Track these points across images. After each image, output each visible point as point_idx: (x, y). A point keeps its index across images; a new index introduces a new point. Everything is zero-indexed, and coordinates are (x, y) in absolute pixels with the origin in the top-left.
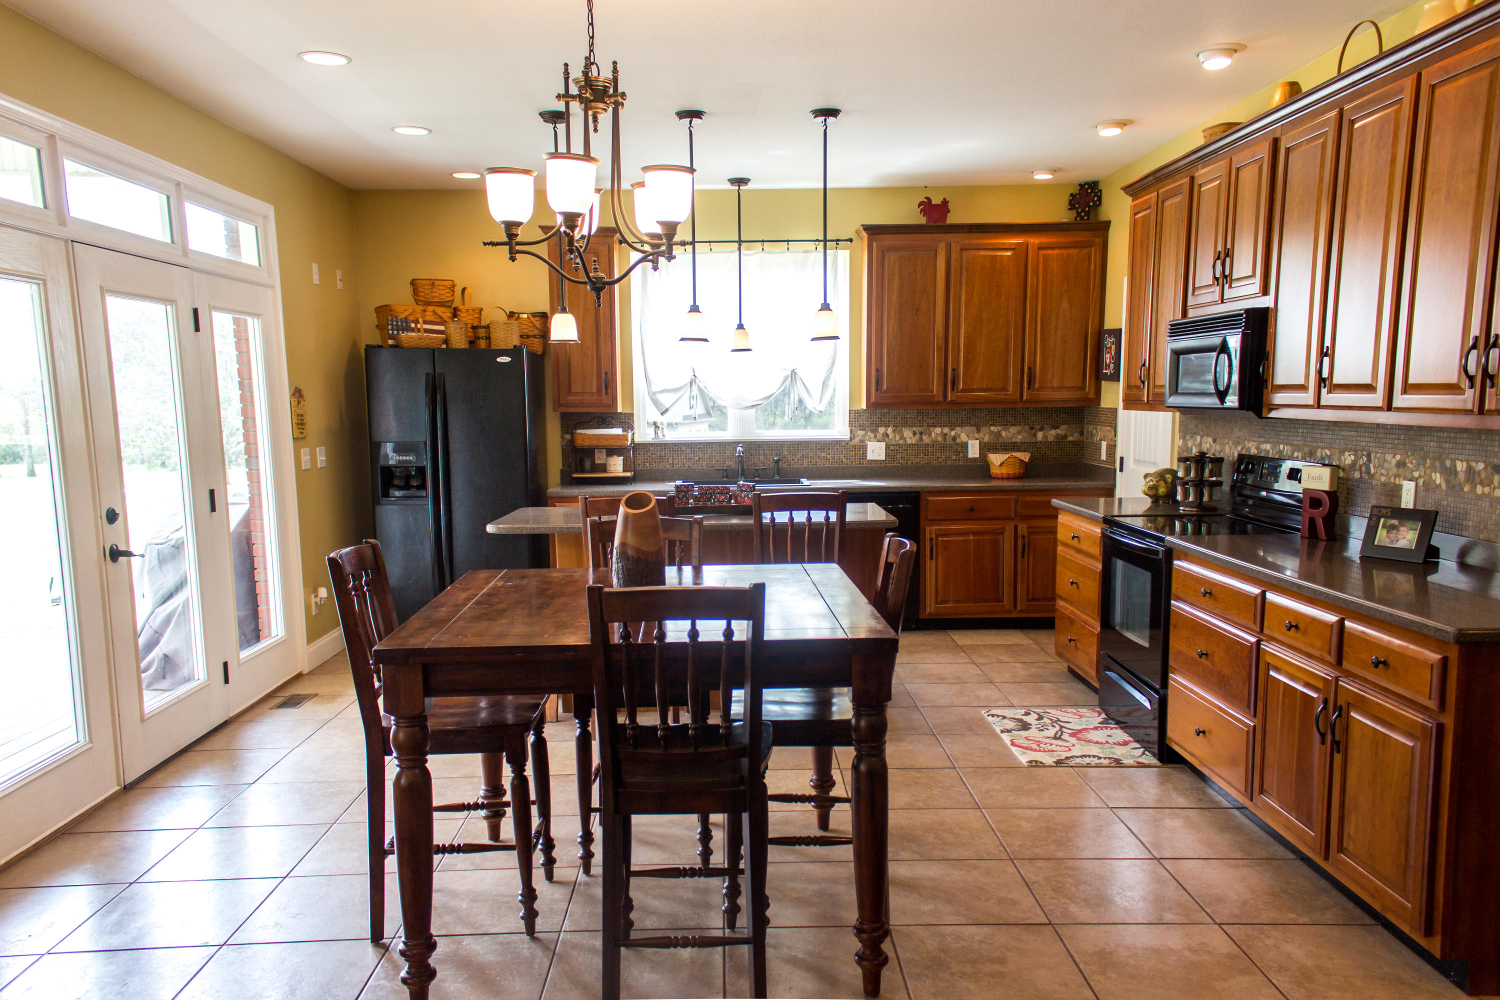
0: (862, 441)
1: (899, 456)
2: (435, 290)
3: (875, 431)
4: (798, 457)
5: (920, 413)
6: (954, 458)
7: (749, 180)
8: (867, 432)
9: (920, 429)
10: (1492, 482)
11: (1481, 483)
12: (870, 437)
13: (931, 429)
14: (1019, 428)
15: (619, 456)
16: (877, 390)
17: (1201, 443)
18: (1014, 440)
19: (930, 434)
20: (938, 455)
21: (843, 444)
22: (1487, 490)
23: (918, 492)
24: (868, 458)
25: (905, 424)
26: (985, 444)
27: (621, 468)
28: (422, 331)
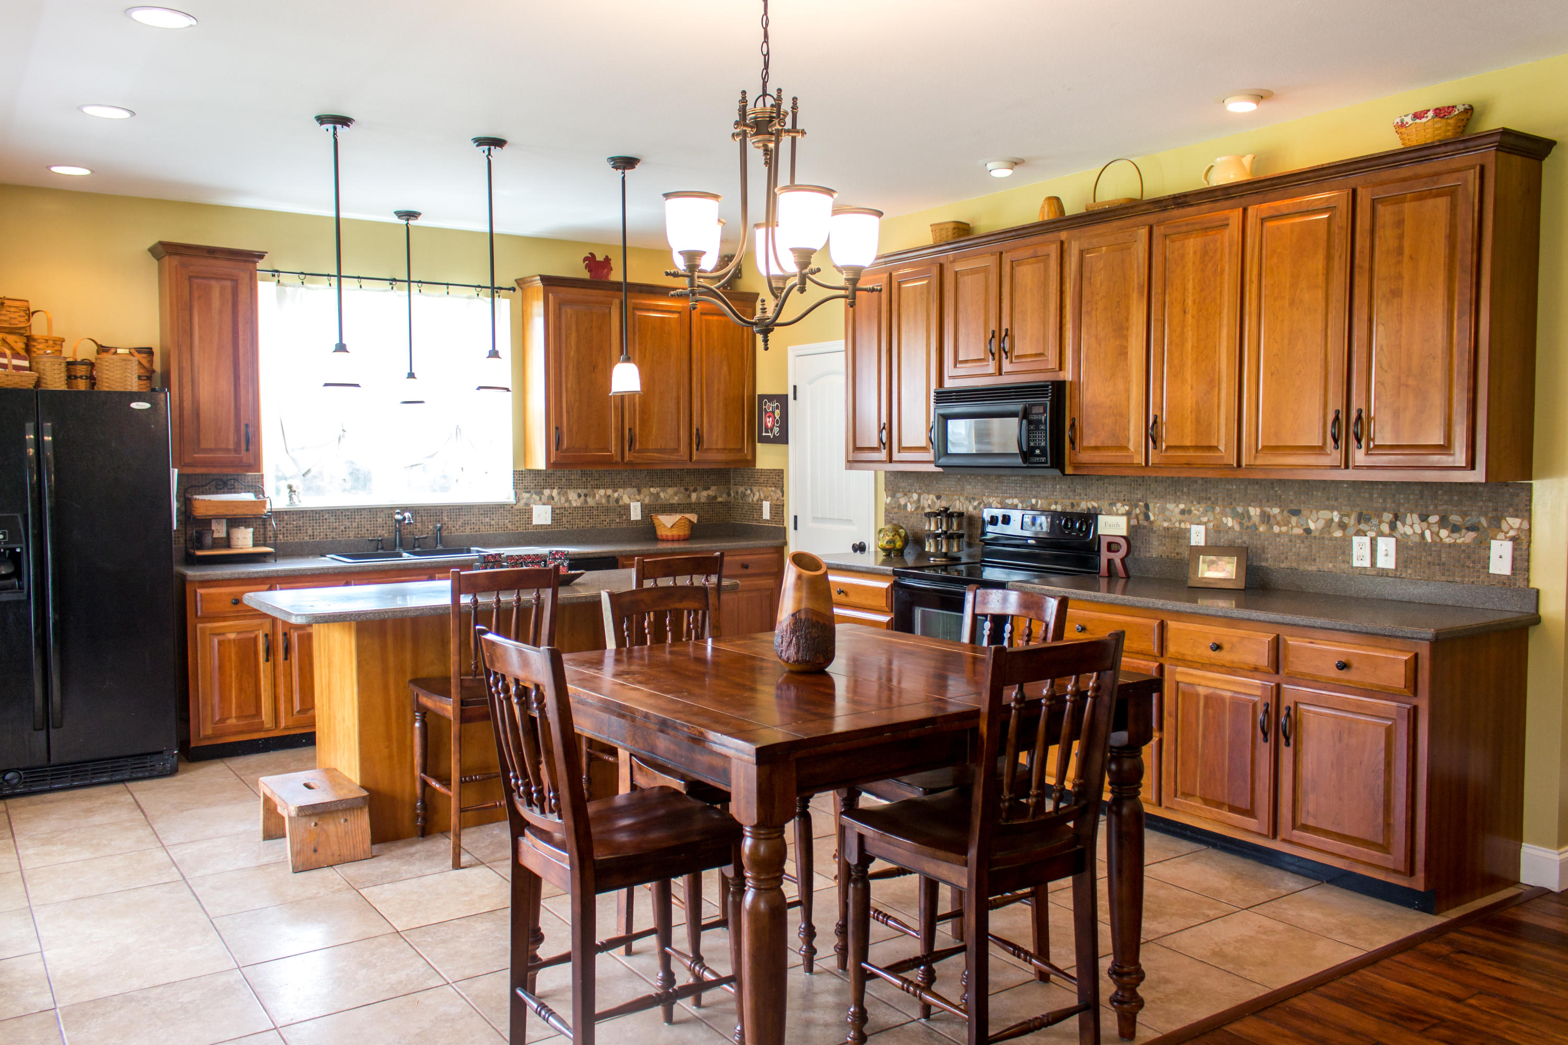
0: (527, 504)
1: (564, 520)
2: (4, 312)
3: (540, 494)
4: (459, 523)
5: (584, 474)
6: (618, 520)
7: (420, 214)
8: (532, 495)
9: (585, 491)
10: (1289, 522)
11: (1278, 524)
12: (535, 500)
13: (595, 490)
14: (675, 489)
15: (247, 526)
16: (557, 449)
17: (919, 500)
18: (672, 501)
19: (594, 497)
20: (603, 518)
21: (508, 508)
22: (1284, 529)
23: (614, 557)
24: (534, 523)
25: (570, 486)
26: (646, 505)
27: (250, 542)
28: (10, 367)
